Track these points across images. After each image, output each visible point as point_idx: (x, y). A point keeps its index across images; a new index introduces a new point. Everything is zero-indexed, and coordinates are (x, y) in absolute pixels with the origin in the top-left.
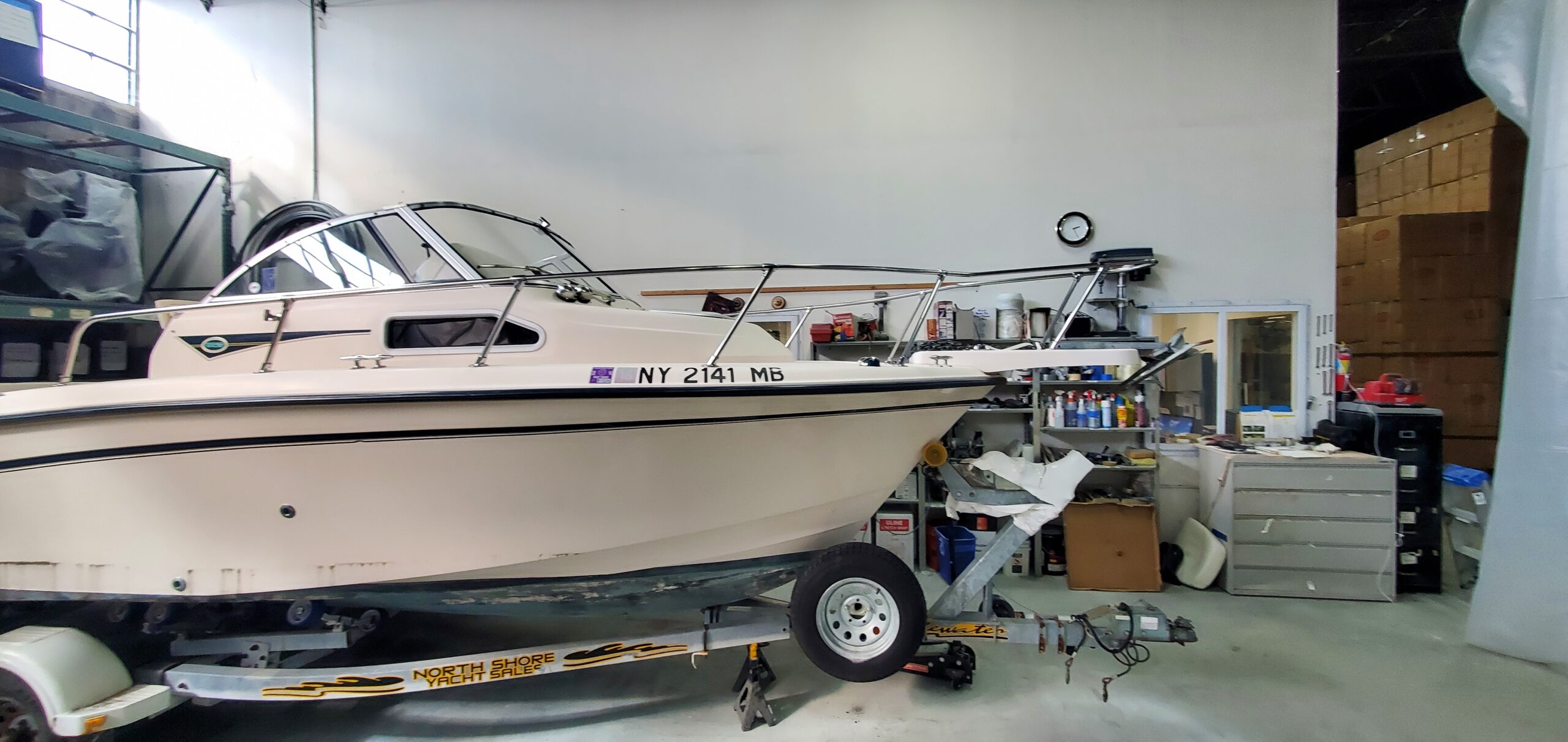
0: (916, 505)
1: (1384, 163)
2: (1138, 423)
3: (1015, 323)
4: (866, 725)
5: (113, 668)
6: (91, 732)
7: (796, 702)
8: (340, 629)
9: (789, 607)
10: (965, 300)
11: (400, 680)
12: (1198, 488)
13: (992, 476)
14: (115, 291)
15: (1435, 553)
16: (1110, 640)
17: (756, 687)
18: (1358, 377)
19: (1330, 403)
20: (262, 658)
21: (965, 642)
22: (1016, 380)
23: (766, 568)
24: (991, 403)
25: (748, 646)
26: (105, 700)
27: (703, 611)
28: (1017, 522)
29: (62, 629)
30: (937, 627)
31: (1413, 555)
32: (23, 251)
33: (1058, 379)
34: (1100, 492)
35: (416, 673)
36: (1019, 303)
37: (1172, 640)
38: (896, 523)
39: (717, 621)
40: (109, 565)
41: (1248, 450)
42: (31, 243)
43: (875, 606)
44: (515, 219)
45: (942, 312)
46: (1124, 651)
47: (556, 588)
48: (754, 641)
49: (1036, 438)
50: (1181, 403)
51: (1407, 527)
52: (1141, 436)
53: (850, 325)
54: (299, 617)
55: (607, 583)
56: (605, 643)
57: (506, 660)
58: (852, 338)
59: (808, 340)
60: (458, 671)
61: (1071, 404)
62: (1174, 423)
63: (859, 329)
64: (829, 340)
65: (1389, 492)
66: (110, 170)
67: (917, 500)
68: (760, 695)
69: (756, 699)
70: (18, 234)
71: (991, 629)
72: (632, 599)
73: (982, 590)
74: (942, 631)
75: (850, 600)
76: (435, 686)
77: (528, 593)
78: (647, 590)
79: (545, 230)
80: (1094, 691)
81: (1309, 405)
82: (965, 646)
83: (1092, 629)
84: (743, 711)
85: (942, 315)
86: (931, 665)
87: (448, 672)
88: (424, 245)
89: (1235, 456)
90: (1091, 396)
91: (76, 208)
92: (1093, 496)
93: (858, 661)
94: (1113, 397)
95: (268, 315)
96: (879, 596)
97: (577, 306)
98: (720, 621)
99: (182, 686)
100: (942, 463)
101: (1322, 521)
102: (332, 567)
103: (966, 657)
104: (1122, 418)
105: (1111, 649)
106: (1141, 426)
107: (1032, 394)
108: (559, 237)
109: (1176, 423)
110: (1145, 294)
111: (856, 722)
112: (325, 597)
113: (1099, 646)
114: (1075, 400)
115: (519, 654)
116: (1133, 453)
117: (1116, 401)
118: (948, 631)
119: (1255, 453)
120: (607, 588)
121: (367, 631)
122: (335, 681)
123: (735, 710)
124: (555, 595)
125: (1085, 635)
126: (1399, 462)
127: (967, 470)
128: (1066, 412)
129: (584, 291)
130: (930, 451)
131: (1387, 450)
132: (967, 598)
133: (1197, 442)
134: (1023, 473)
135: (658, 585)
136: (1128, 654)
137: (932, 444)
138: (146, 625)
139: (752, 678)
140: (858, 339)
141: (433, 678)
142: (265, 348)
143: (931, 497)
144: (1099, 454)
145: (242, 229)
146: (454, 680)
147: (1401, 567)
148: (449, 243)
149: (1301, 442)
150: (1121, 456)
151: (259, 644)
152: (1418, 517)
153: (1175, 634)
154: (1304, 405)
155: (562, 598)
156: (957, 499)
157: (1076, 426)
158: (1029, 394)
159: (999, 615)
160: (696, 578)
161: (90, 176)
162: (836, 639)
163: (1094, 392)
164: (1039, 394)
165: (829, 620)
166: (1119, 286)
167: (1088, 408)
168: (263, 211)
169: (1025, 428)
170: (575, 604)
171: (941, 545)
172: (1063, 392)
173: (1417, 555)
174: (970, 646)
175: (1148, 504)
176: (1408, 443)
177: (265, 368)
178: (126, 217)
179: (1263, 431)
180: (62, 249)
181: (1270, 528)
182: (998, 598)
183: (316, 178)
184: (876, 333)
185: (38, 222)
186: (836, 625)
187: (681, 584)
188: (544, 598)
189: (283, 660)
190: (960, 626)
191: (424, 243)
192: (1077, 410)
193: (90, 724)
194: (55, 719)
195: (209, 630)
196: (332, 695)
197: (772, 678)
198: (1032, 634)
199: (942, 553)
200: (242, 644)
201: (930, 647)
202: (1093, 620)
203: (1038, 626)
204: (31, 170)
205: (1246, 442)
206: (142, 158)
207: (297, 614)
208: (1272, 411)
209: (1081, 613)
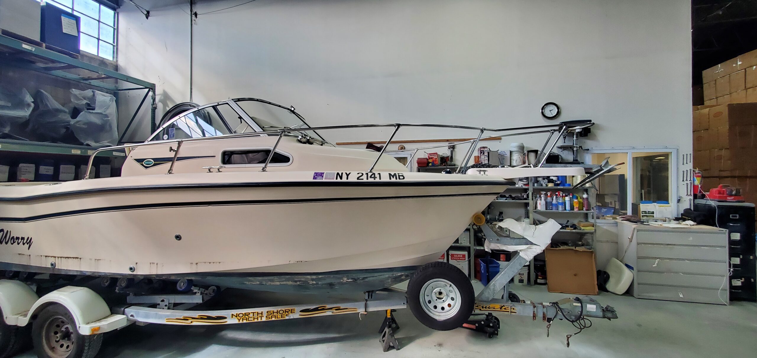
0: (469, 248)
1: (719, 78)
2: (584, 209)
3: (520, 157)
4: (444, 352)
5: (104, 307)
6: (94, 334)
7: (410, 339)
8: (199, 294)
9: (406, 293)
10: (493, 146)
11: (225, 318)
12: (617, 243)
13: (508, 231)
14: (106, 142)
15: (752, 280)
16: (570, 315)
17: (390, 331)
18: (706, 187)
19: (690, 200)
20: (166, 306)
21: (494, 314)
22: (520, 186)
23: (395, 273)
24: (508, 197)
25: (386, 311)
26: (100, 320)
27: (365, 293)
28: (521, 254)
29: (82, 288)
30: (480, 305)
31: (739, 281)
32: (69, 125)
33: (542, 186)
34: (565, 243)
35: (232, 315)
36: (522, 148)
37: (604, 317)
38: (459, 256)
39: (371, 298)
40: (103, 259)
41: (645, 223)
42: (73, 121)
43: (449, 294)
44: (280, 106)
45: (482, 152)
46: (578, 321)
47: (296, 278)
48: (389, 308)
49: (531, 215)
50: (607, 200)
51: (735, 266)
52: (586, 215)
53: (436, 159)
54: (181, 287)
55: (320, 276)
56: (319, 305)
57: (273, 311)
58: (437, 165)
59: (416, 166)
60: (251, 315)
61: (549, 199)
62: (604, 210)
63: (441, 161)
64: (426, 166)
65: (725, 247)
66: (105, 90)
67: (470, 245)
68: (392, 335)
69: (390, 336)
70: (67, 117)
71: (508, 308)
72: (331, 285)
73: (503, 288)
74: (483, 307)
75: (437, 290)
76: (241, 322)
77: (284, 280)
78: (338, 281)
79: (293, 112)
80: (563, 343)
81: (679, 201)
82: (495, 317)
83: (561, 309)
84: (384, 342)
85: (482, 153)
86: (477, 325)
87: (247, 315)
88: (239, 118)
89: (637, 226)
90: (560, 195)
91: (91, 106)
92: (560, 245)
93: (440, 320)
94: (571, 195)
95: (171, 149)
96: (451, 288)
97: (307, 145)
98: (373, 298)
99: (132, 316)
100: (482, 224)
101: (686, 261)
102: (197, 264)
103: (495, 322)
104: (576, 206)
105: (571, 320)
106: (586, 210)
107: (529, 193)
108: (299, 115)
109: (605, 210)
110: (588, 143)
111: (439, 351)
112: (193, 278)
113: (565, 318)
114: (551, 196)
115: (279, 308)
116: (582, 224)
117: (572, 197)
118: (486, 308)
119: (649, 225)
120: (320, 279)
121: (211, 296)
122: (197, 317)
123: (380, 342)
124: (296, 282)
125: (557, 312)
126: (729, 231)
127: (495, 228)
128: (546, 203)
129: (311, 139)
130: (477, 217)
131: (723, 224)
132: (495, 292)
133: (617, 219)
134: (524, 230)
135: (343, 279)
136: (580, 322)
137: (477, 214)
138: (117, 288)
139: (388, 326)
140: (440, 166)
141: (240, 318)
142: (170, 164)
143: (477, 244)
144: (564, 224)
145: (159, 115)
146: (250, 319)
147: (732, 287)
148: (251, 117)
149: (674, 220)
150: (576, 225)
151: (164, 299)
152: (741, 260)
153: (605, 314)
154: (676, 201)
155: (299, 283)
156: (490, 242)
157: (552, 210)
158: (527, 193)
159: (512, 301)
160: (362, 276)
161: (97, 92)
162: (429, 308)
163: (561, 193)
164: (532, 193)
165: (426, 299)
166: (574, 139)
167: (558, 201)
168: (168, 107)
169: (525, 210)
170: (304, 286)
171: (482, 268)
172: (545, 192)
173: (742, 281)
174: (497, 317)
175: (590, 250)
176: (735, 221)
177: (170, 172)
178: (112, 109)
179: (654, 214)
180: (85, 124)
181: (657, 264)
182: (511, 293)
183: (191, 92)
184: (449, 162)
185: (75, 113)
186: (430, 302)
187: (355, 279)
188: (290, 283)
189: (176, 306)
190: (492, 305)
191: (239, 116)
192: (552, 202)
193: (94, 330)
194: (79, 327)
195: (143, 292)
196: (195, 323)
197: (397, 328)
198: (529, 311)
199: (483, 272)
200: (157, 299)
201: (476, 316)
202: (561, 305)
203: (532, 307)
204: (73, 90)
205: (644, 220)
206: (118, 84)
207: (181, 286)
208: (657, 203)
209: (555, 301)
